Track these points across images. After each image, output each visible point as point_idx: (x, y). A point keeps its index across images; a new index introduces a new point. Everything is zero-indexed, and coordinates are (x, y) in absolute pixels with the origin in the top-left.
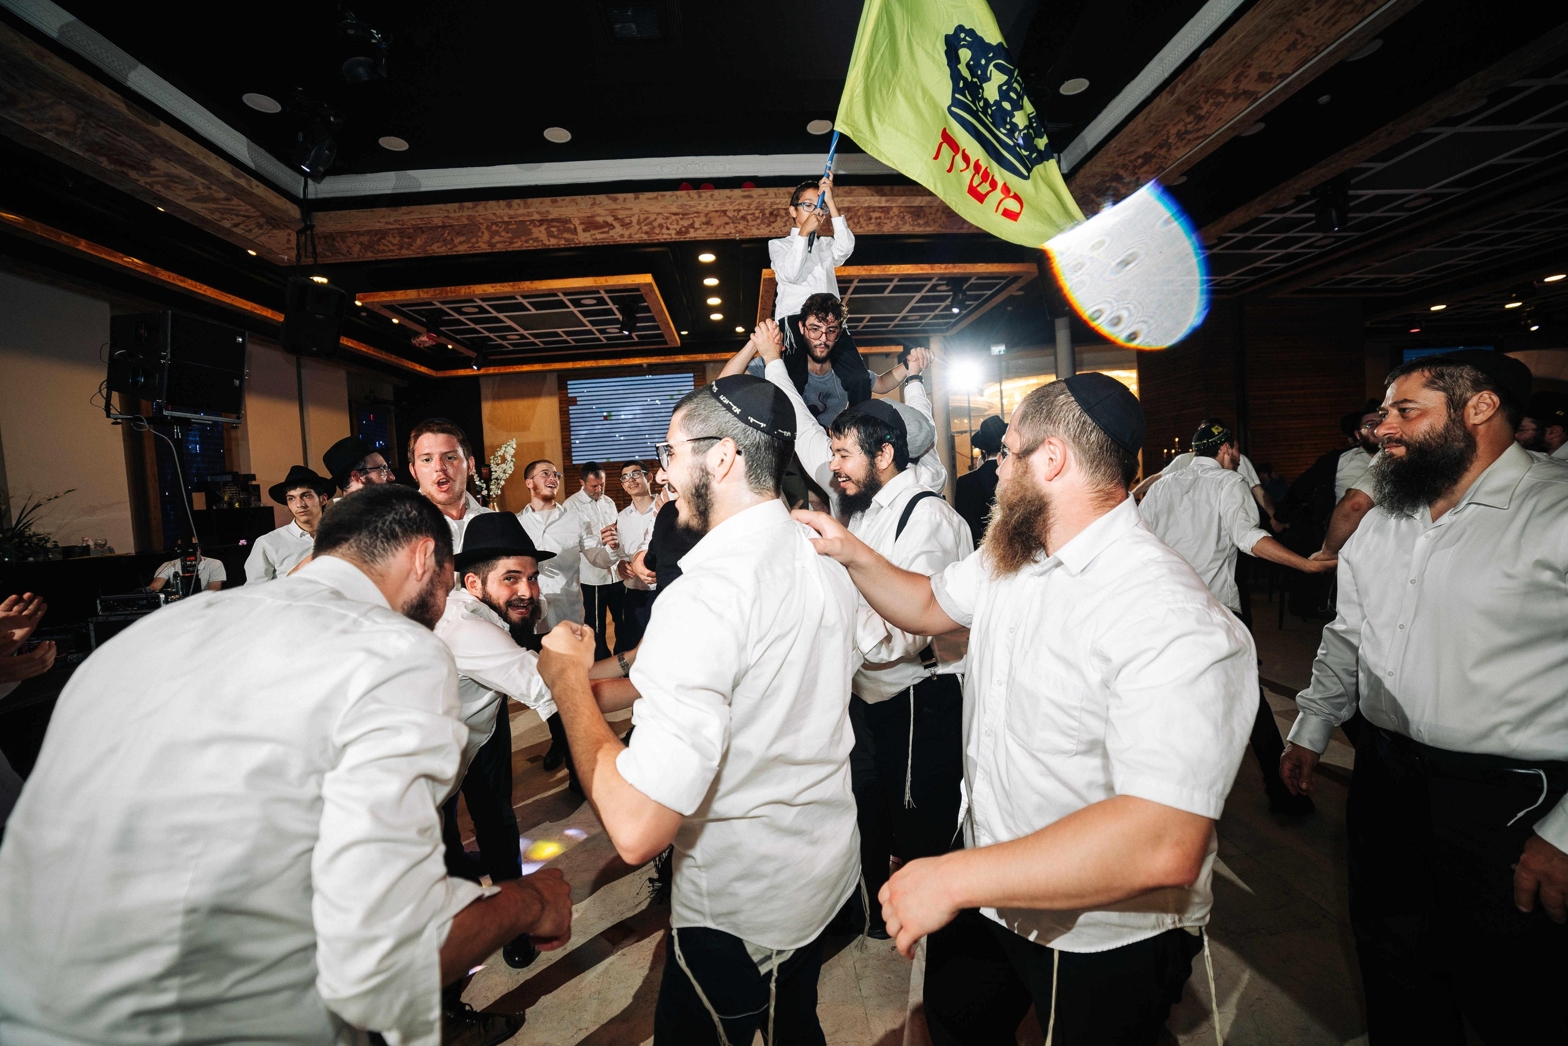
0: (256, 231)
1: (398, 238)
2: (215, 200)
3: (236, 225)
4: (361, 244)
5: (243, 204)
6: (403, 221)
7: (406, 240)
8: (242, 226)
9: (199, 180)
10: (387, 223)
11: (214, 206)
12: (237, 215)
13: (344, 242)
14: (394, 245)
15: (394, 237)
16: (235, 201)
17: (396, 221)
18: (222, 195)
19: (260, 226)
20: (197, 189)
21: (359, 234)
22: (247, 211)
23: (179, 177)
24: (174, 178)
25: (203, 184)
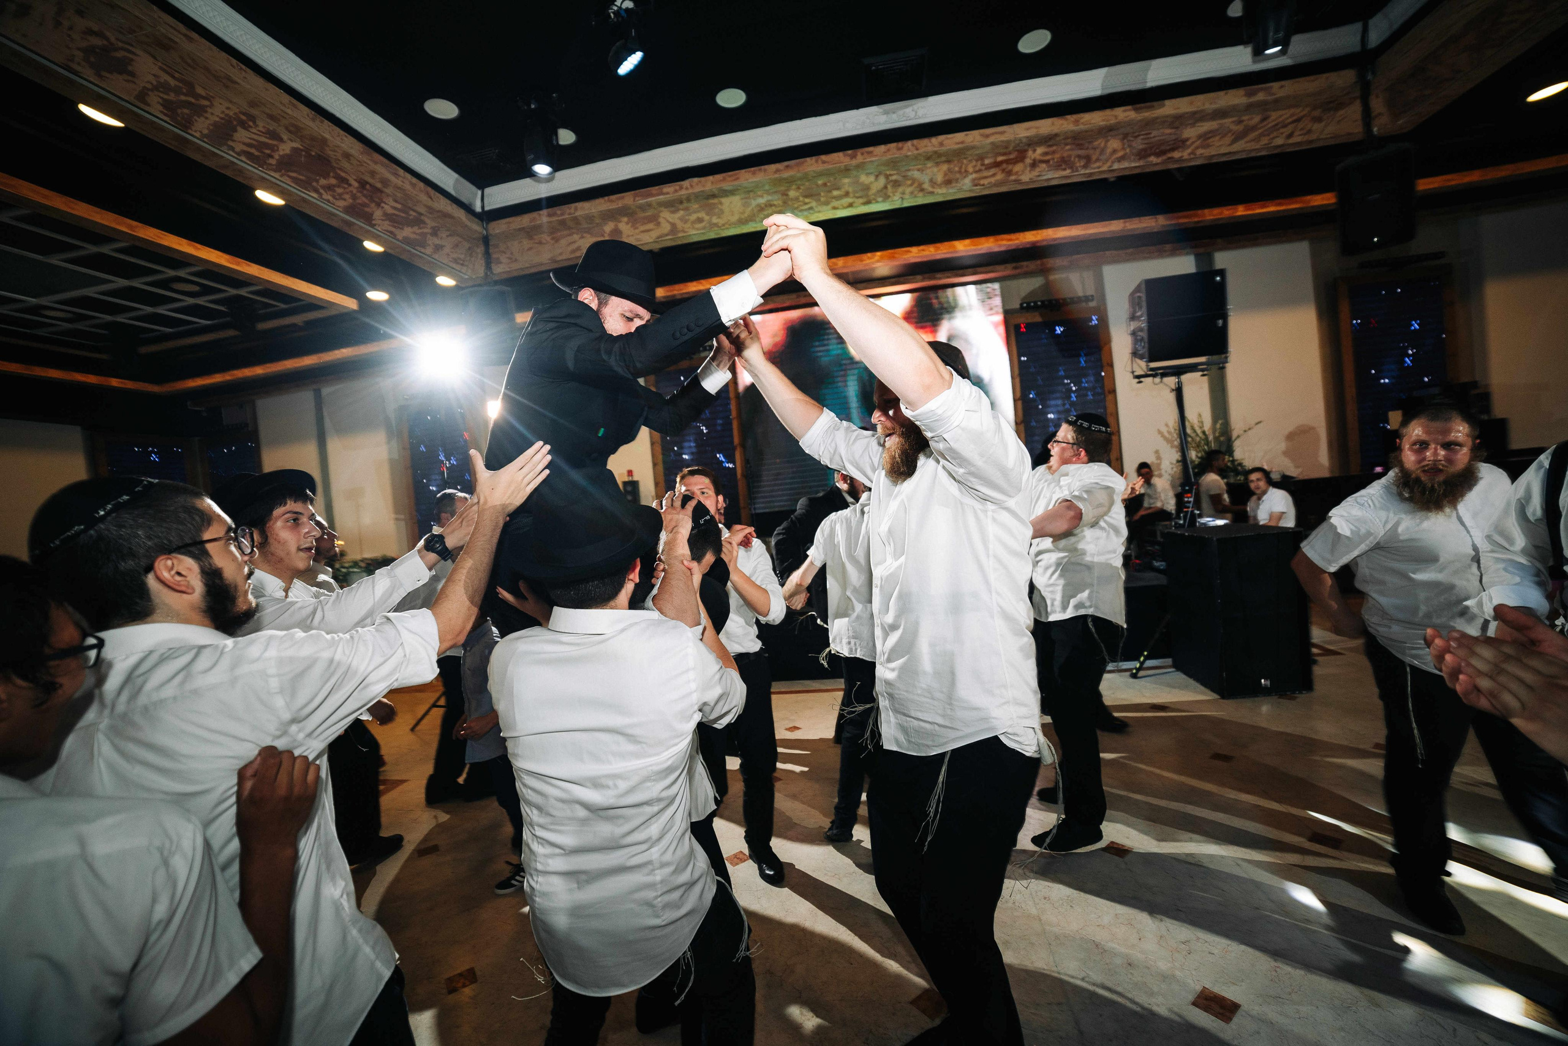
0: (1316, 126)
2: (1254, 128)
3: (1290, 136)
5: (1282, 112)
8: (1297, 133)
9: (1227, 122)
11: (1257, 133)
12: (1285, 126)
16: (1275, 114)
18: (1257, 119)
19: (1318, 120)
20: (1230, 131)
22: (1292, 115)
23: (1211, 132)
24: (1205, 137)
25: (1233, 122)
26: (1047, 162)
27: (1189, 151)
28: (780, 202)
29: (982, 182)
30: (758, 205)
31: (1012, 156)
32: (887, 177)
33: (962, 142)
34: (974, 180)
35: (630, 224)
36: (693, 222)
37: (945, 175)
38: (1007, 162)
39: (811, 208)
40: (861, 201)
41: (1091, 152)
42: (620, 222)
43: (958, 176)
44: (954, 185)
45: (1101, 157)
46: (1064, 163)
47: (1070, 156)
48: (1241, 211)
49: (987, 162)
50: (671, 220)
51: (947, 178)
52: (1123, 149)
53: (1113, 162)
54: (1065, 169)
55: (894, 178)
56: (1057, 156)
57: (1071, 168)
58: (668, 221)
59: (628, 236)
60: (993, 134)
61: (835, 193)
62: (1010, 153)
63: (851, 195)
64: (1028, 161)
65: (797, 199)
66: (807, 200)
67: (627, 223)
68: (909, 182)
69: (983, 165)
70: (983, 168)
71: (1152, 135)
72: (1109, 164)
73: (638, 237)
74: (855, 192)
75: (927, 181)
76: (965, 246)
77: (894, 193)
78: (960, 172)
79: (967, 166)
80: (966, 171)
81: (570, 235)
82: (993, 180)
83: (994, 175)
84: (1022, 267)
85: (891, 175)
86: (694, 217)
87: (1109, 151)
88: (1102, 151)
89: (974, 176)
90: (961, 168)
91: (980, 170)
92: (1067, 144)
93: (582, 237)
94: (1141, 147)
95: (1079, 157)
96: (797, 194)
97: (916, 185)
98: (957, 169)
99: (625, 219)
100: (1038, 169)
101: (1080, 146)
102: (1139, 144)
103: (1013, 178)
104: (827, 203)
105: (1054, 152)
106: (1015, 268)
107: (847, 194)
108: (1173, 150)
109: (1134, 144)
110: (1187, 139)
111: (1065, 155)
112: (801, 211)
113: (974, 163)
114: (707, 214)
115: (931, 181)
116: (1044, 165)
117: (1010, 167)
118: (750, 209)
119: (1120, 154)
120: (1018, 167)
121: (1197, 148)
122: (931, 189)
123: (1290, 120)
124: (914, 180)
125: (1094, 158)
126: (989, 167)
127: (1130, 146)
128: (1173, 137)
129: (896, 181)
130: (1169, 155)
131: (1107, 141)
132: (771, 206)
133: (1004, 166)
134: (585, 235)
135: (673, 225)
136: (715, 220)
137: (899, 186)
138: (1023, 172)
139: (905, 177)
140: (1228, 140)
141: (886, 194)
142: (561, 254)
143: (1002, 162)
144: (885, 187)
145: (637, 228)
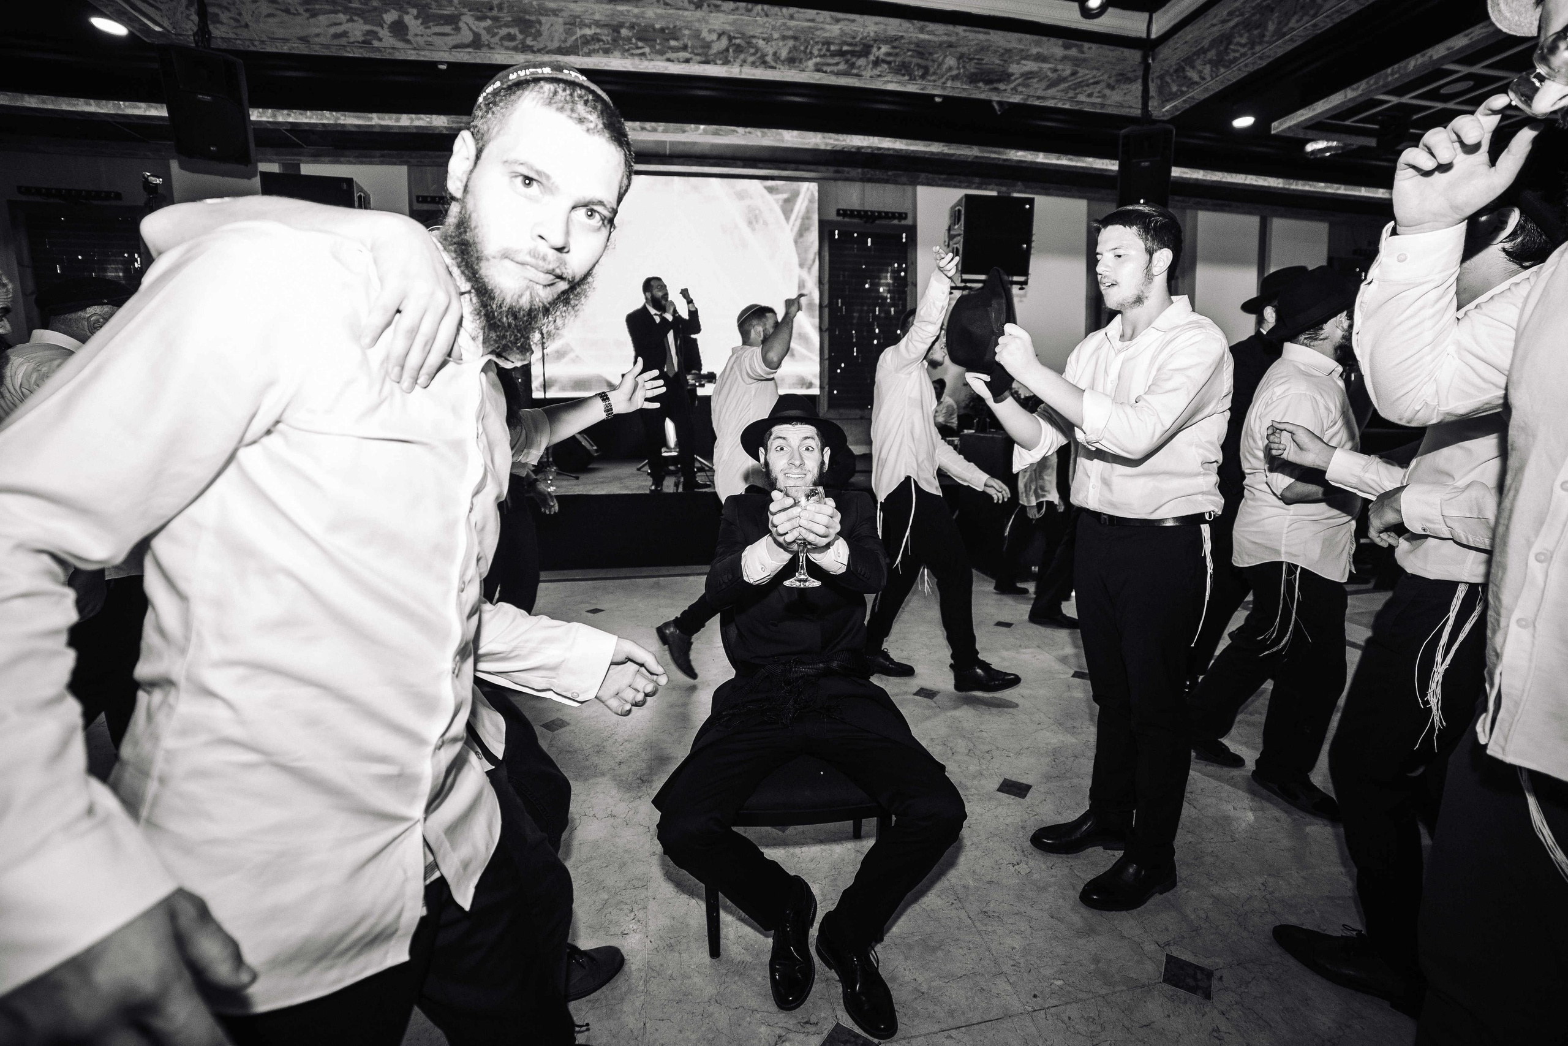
0: (1110, 93)
1: (1246, 35)
2: (1064, 80)
3: (1090, 96)
4: (1210, 62)
5: (1087, 72)
6: (1238, 9)
7: (1256, 32)
8: (1095, 95)
10: (1224, 22)
11: (1066, 85)
12: (1088, 85)
13: (1193, 67)
14: (1244, 46)
15: (1241, 36)
16: (1082, 72)
17: (1230, 14)
18: (1068, 72)
19: (1112, 87)
20: (1047, 76)
21: (1204, 51)
22: (1094, 77)
23: (1031, 73)
24: (1028, 76)
25: (1050, 69)
26: (889, 63)
27: (1012, 86)
28: (609, 38)
29: (825, 68)
30: (584, 36)
31: (857, 49)
32: (730, 38)
33: (813, 21)
34: (816, 64)
35: (420, 21)
36: (502, 39)
37: (790, 52)
38: (853, 53)
39: (643, 54)
40: (698, 58)
41: (930, 63)
42: (407, 13)
43: (802, 56)
44: (796, 64)
45: (938, 71)
46: (903, 69)
47: (910, 63)
48: (1041, 158)
49: (832, 48)
50: (474, 28)
51: (791, 55)
52: (958, 68)
53: (947, 79)
54: (904, 75)
55: (738, 41)
56: (899, 59)
57: (910, 75)
58: (471, 29)
59: (416, 35)
60: (844, 20)
61: (673, 43)
62: (856, 45)
63: (690, 50)
64: (872, 58)
65: (629, 39)
66: (640, 44)
67: (416, 18)
68: (752, 51)
69: (828, 50)
70: (828, 54)
71: (984, 62)
72: (943, 80)
73: (430, 39)
74: (693, 47)
75: (771, 53)
76: (792, 136)
77: (735, 58)
78: (805, 52)
79: (812, 47)
80: (811, 53)
81: (336, 12)
82: (835, 69)
83: (837, 64)
84: (843, 172)
85: (735, 38)
86: (504, 31)
87: (945, 67)
88: (940, 65)
89: (818, 60)
90: (806, 48)
91: (824, 56)
92: (909, 50)
93: (351, 20)
94: (972, 70)
95: (919, 66)
96: (631, 34)
97: (759, 55)
98: (802, 48)
99: (415, 11)
100: (879, 69)
101: (921, 55)
102: (972, 68)
103: (855, 71)
104: (662, 53)
105: (897, 55)
106: (837, 172)
107: (685, 48)
108: (999, 81)
109: (967, 66)
110: (1013, 74)
111: (907, 60)
112: (633, 55)
113: (820, 46)
114: (521, 32)
115: (775, 54)
116: (885, 66)
117: (854, 59)
118: (574, 38)
119: (955, 72)
120: (861, 62)
121: (1019, 85)
122: (773, 64)
123: (1091, 81)
124: (757, 50)
125: (932, 70)
126: (834, 54)
127: (964, 67)
128: (1001, 69)
129: (739, 46)
130: (995, 85)
131: (945, 57)
132: (599, 40)
133: (849, 57)
134: (355, 18)
135: (477, 36)
136: (529, 41)
137: (742, 52)
138: (866, 67)
139: (749, 43)
140: (1044, 84)
141: (726, 58)
142: (318, 35)
143: (847, 52)
144: (727, 50)
145: (429, 27)
